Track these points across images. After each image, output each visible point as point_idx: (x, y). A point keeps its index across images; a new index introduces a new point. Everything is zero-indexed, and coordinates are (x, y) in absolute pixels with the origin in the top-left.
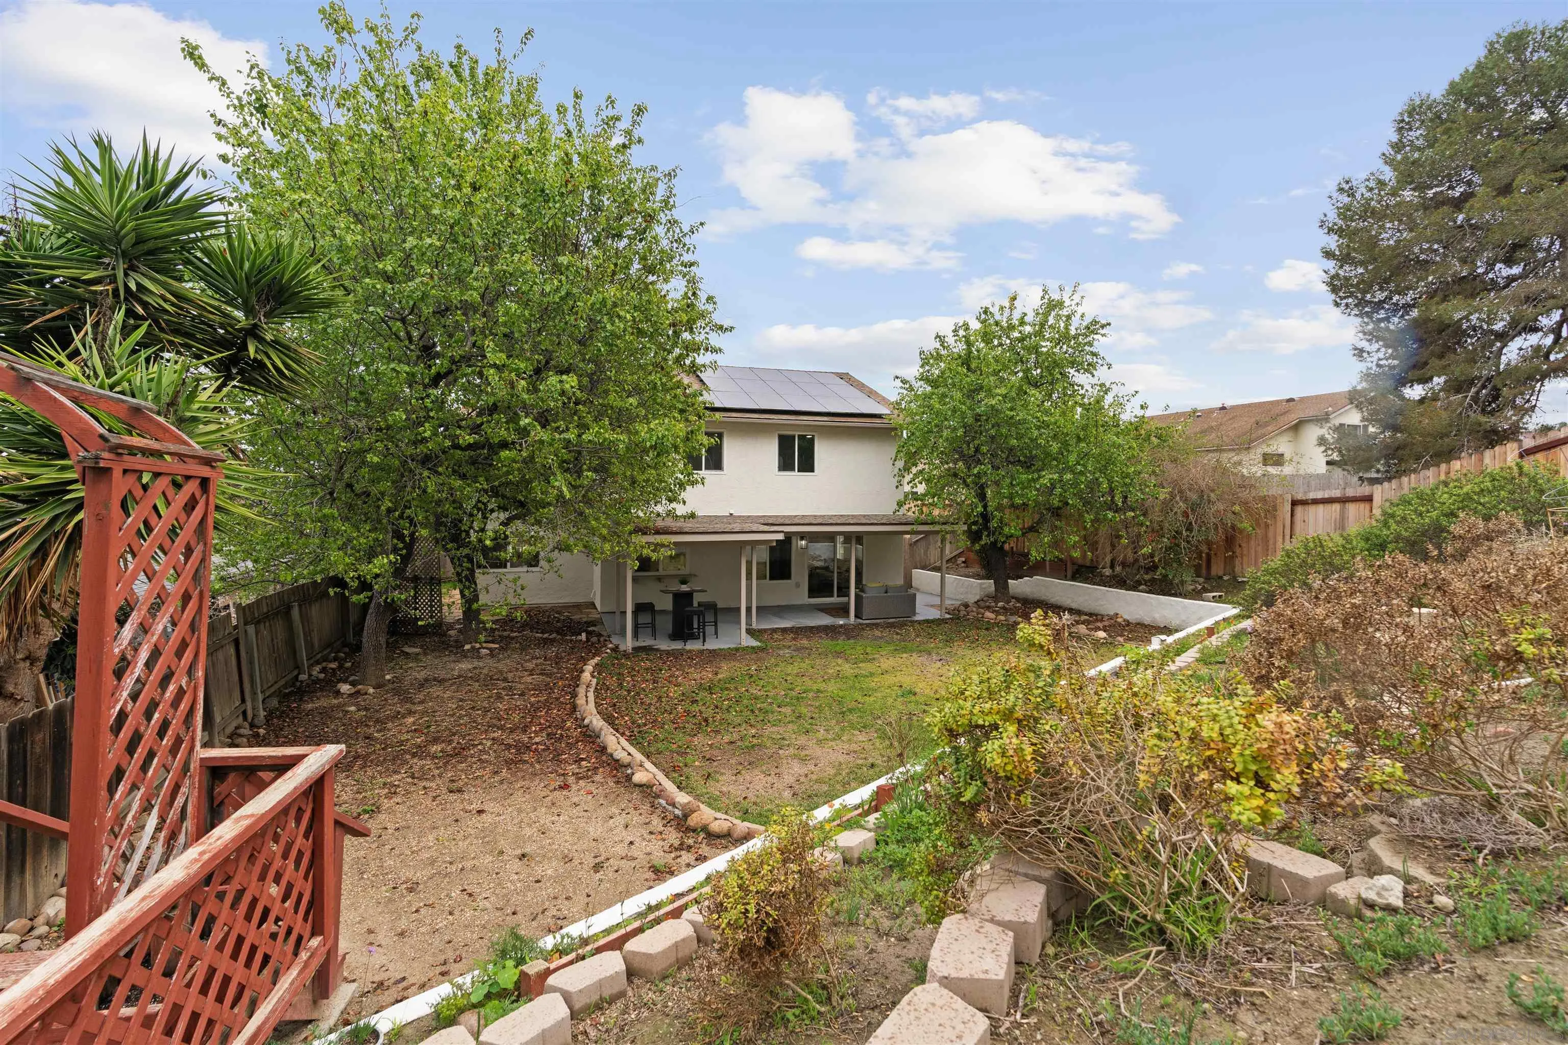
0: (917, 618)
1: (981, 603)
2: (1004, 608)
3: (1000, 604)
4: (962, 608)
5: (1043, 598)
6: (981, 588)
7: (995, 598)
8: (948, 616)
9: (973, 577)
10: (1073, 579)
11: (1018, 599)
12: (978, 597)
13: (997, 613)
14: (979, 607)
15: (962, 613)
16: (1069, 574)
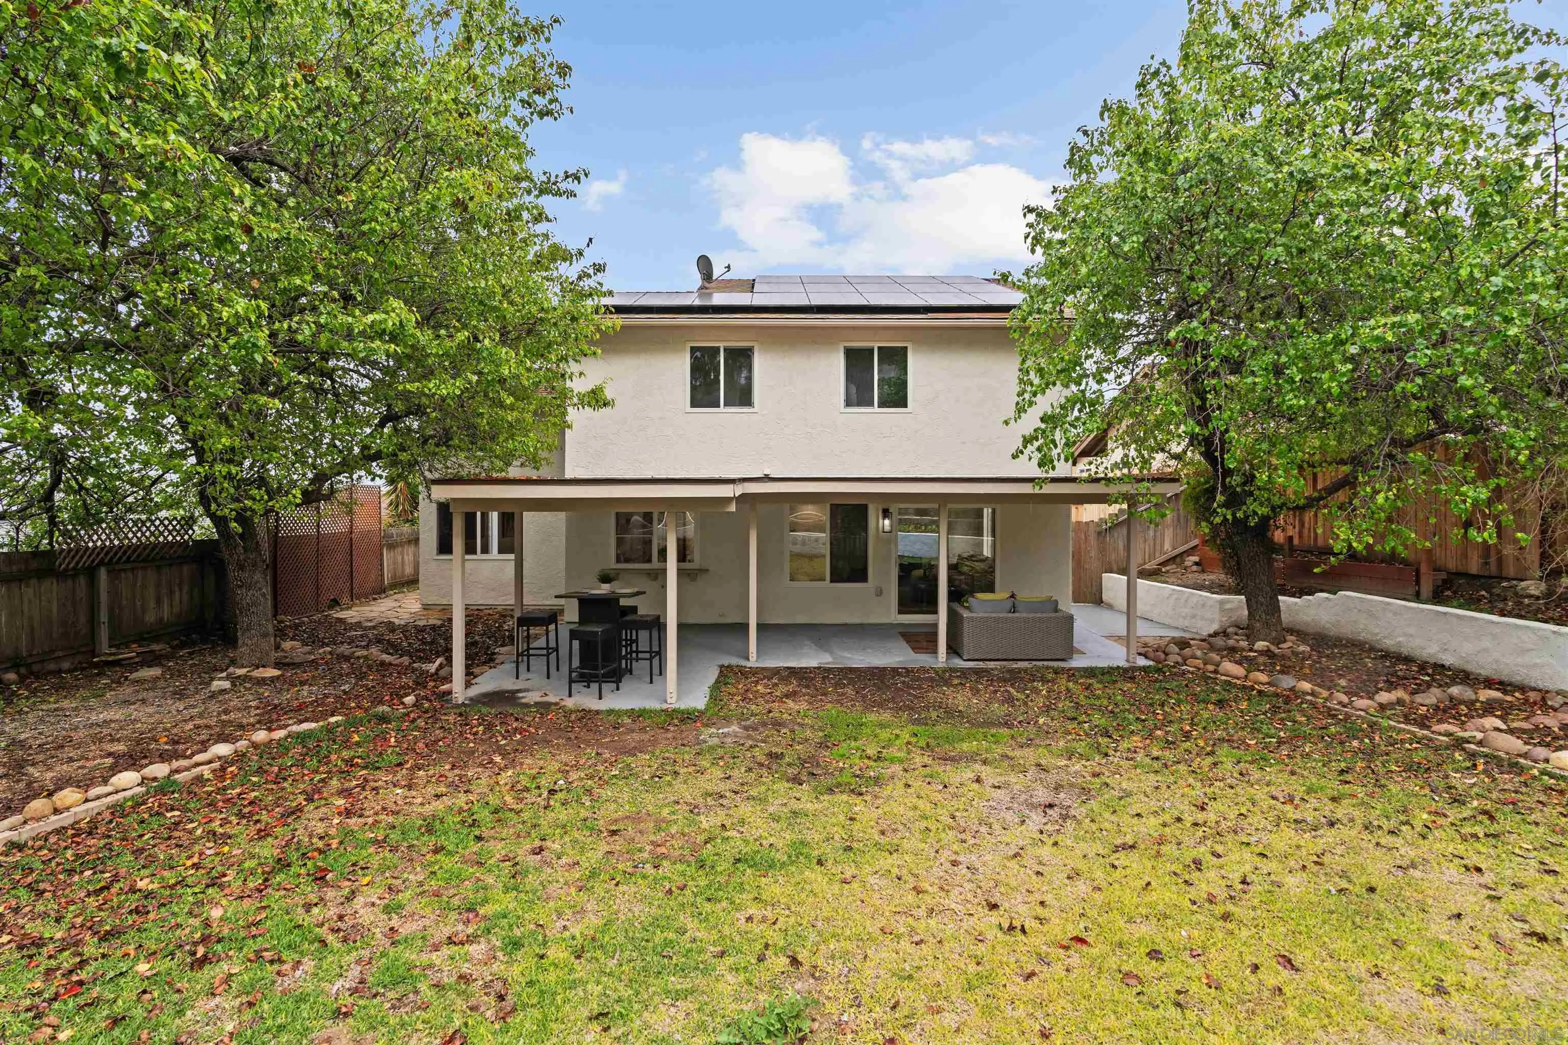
0: (1078, 662)
1: (1219, 642)
2: (1267, 653)
3: (1261, 645)
4: (1174, 648)
5: (1363, 636)
6: (1222, 610)
7: (1249, 631)
8: (1142, 662)
9: (1210, 589)
10: (1437, 598)
11: (1300, 634)
12: (1215, 627)
13: (1251, 664)
14: (1212, 648)
15: (1172, 659)
16: (1426, 588)
